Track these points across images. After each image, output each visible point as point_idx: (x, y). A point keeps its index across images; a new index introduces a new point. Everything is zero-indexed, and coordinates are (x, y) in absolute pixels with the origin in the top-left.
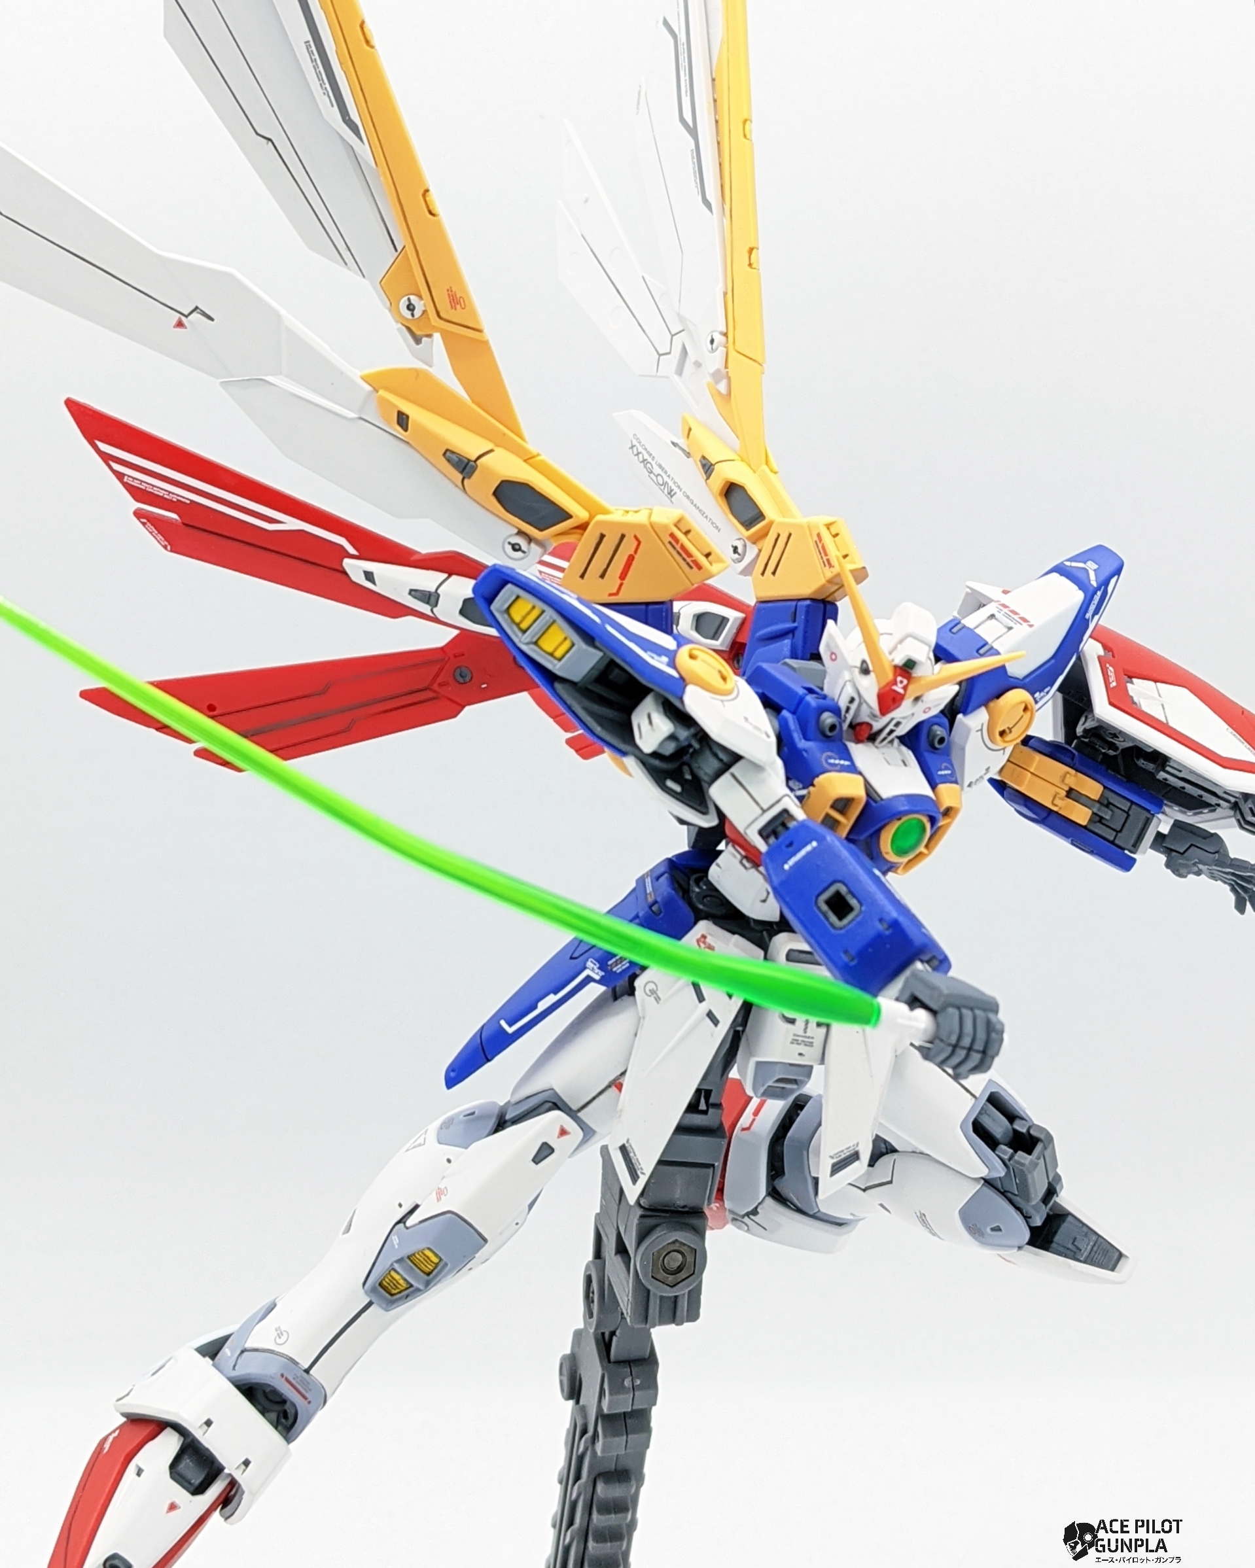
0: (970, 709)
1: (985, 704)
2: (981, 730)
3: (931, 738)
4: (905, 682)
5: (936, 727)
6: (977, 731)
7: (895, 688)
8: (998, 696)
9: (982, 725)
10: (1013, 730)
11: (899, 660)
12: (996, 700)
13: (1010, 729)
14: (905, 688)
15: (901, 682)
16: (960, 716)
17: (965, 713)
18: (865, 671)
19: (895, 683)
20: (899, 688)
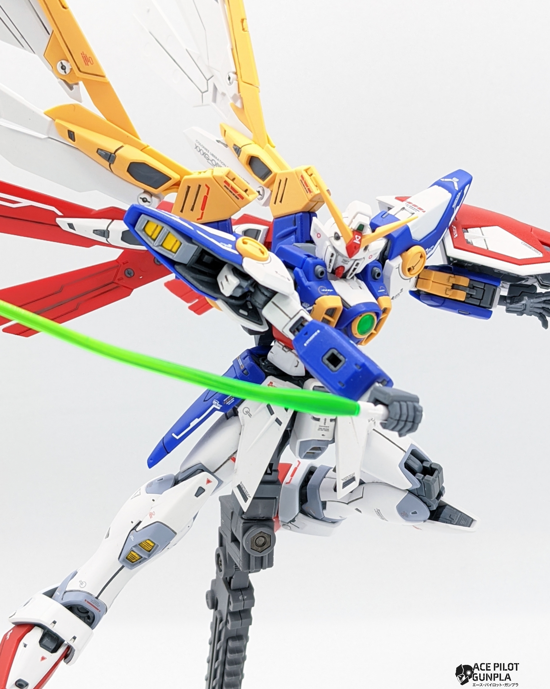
0: (392, 256)
1: (400, 254)
2: (399, 268)
3: (373, 274)
4: (360, 237)
5: (375, 268)
6: (397, 268)
7: (355, 241)
8: (407, 250)
9: (399, 265)
10: (415, 268)
11: (355, 226)
12: (406, 252)
13: (413, 267)
14: (360, 241)
15: (358, 238)
16: (387, 261)
17: (390, 258)
18: (337, 238)
19: (355, 239)
20: (357, 241)
